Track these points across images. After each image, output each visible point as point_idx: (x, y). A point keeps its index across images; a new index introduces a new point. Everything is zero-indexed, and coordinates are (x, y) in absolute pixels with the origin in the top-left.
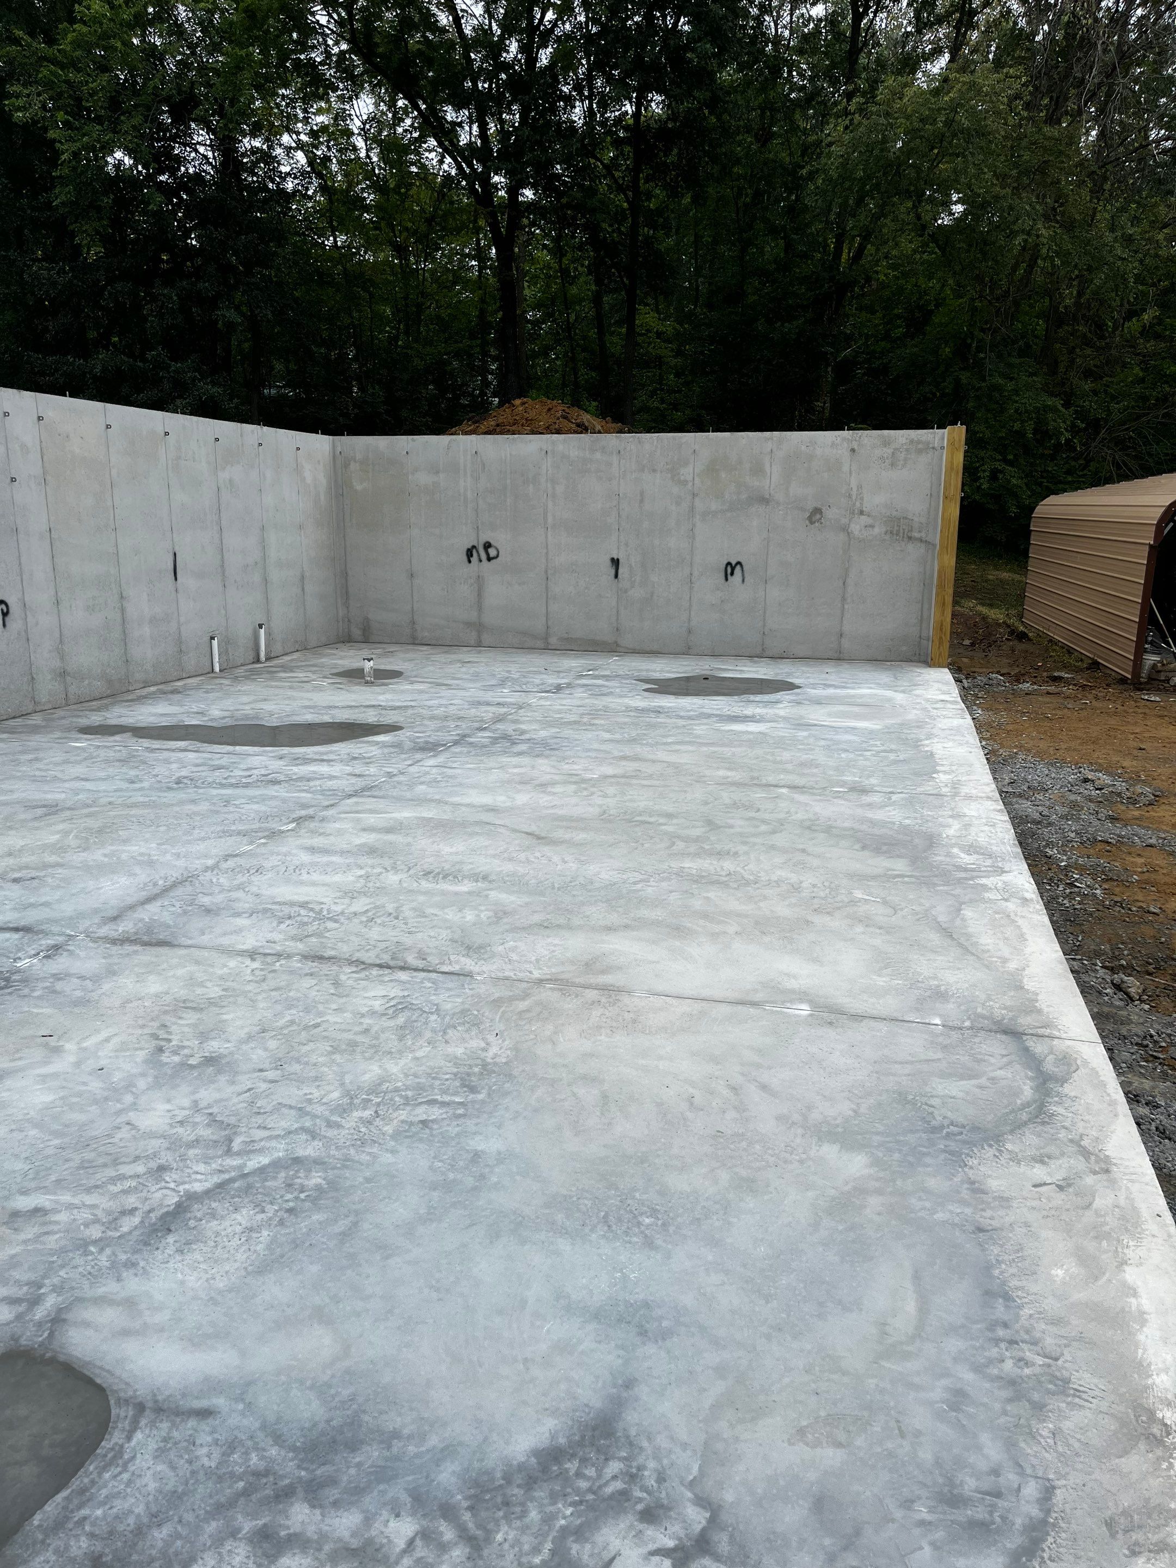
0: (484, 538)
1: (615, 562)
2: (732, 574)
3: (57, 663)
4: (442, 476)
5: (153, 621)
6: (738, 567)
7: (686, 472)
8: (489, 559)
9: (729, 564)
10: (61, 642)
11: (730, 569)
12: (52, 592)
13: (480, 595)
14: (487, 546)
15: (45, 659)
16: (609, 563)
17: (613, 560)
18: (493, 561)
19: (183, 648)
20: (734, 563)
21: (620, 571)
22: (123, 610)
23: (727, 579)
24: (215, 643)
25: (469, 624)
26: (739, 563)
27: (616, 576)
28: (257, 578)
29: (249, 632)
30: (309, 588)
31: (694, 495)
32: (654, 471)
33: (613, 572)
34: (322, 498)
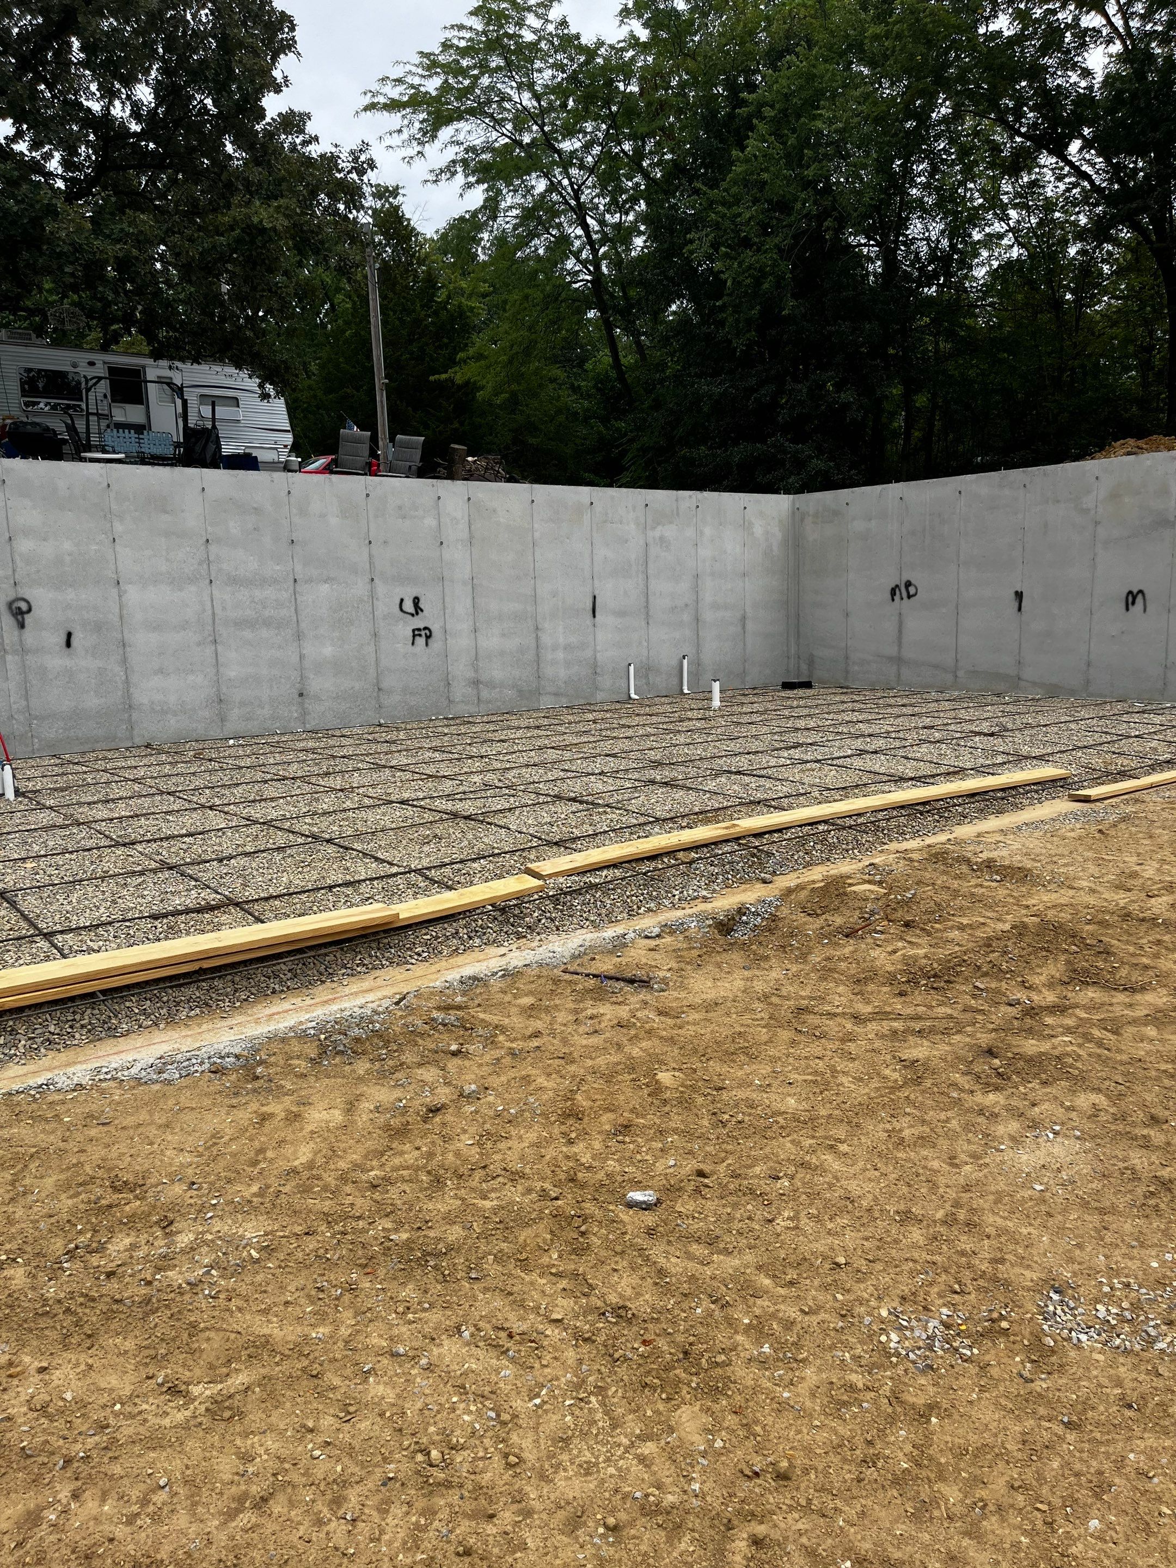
0: (905, 578)
1: (1019, 596)
2: (1133, 603)
3: (471, 674)
4: (873, 523)
5: (568, 648)
6: (1140, 596)
7: (1088, 502)
8: (909, 597)
9: (1130, 592)
10: (476, 659)
11: (1132, 598)
12: (471, 623)
13: (900, 631)
14: (908, 584)
15: (461, 670)
16: (1013, 595)
17: (1017, 593)
18: (912, 599)
19: (598, 670)
20: (1135, 591)
21: (1023, 604)
22: (537, 638)
23: (1127, 609)
24: (632, 668)
25: (890, 659)
26: (1141, 592)
27: (1020, 609)
28: (686, 617)
29: (674, 662)
30: (750, 626)
31: (1097, 523)
32: (1058, 501)
33: (1017, 604)
34: (775, 548)
